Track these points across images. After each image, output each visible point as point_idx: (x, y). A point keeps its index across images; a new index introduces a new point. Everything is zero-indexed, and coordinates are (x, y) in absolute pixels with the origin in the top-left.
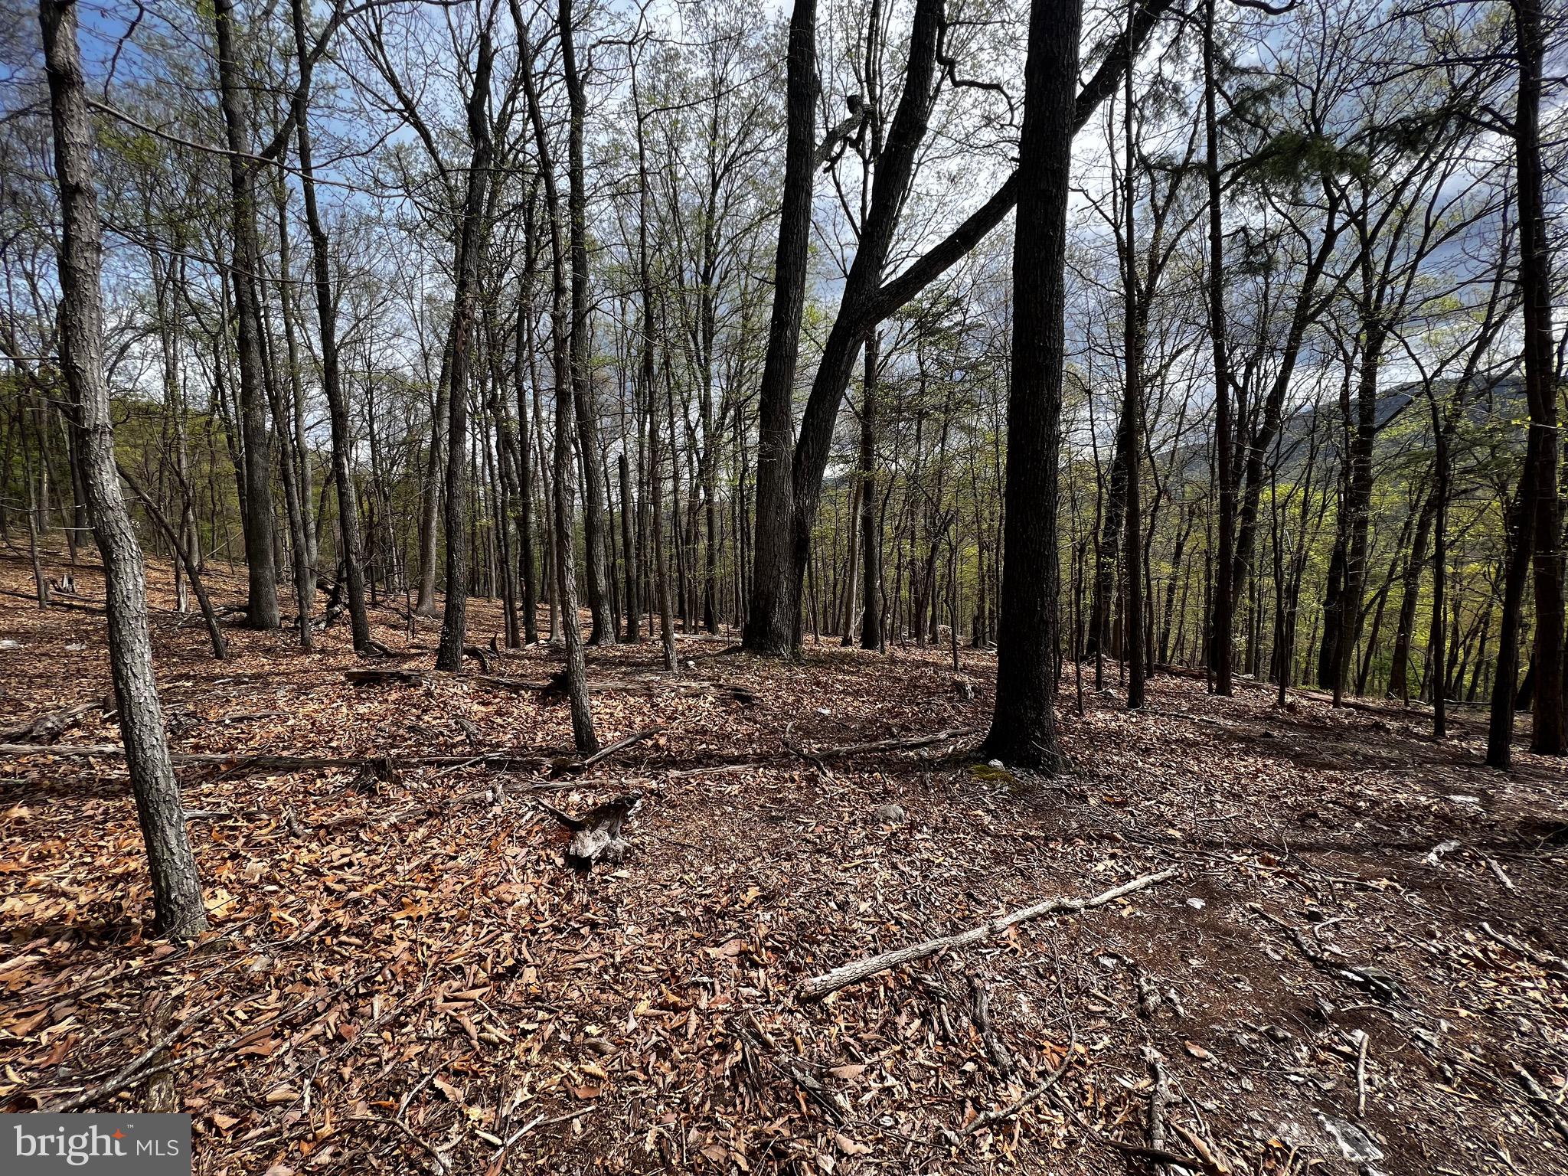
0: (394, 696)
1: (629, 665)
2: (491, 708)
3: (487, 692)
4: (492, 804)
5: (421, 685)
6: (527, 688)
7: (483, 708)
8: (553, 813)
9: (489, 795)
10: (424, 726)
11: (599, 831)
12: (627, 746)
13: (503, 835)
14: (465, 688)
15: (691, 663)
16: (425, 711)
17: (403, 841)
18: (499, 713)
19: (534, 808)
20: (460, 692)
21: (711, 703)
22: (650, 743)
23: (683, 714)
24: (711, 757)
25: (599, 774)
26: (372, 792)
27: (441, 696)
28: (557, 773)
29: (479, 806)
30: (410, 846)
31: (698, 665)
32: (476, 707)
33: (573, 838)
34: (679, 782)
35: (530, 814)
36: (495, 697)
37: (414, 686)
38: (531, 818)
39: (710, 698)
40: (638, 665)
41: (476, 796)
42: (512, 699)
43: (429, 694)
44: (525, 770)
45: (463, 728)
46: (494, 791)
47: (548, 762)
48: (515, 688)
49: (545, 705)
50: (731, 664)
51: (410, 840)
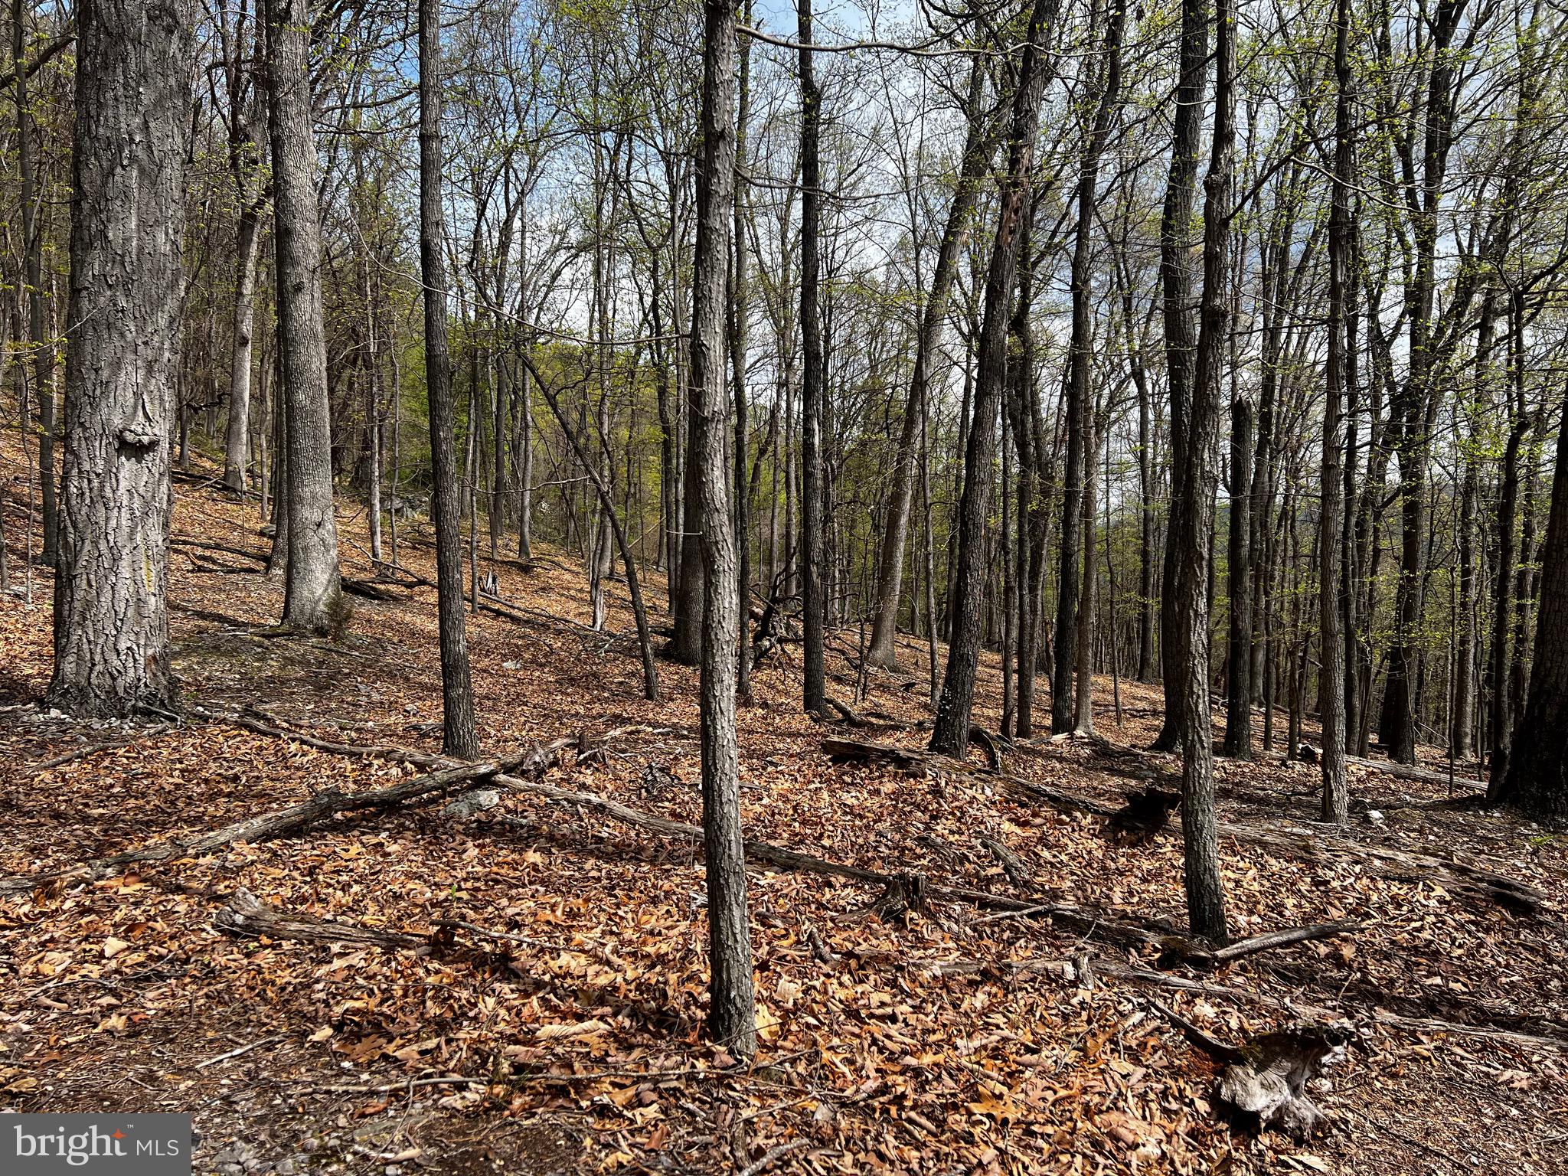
0: (888, 787)
1: (1241, 798)
2: (1030, 832)
3: (1022, 805)
4: (1074, 984)
5: (924, 776)
6: (1086, 809)
7: (1018, 830)
8: (1176, 1024)
9: (1069, 969)
10: (939, 840)
11: (1272, 1075)
12: (1281, 945)
13: (1101, 1039)
14: (988, 792)
15: (1375, 814)
16: (934, 817)
17: (956, 1006)
18: (1042, 840)
19: (1142, 1008)
20: (981, 798)
21: (1441, 901)
22: (1323, 950)
23: (1381, 909)
24: (1457, 1004)
25: (1240, 980)
26: (900, 923)
27: (955, 798)
28: (1168, 961)
29: (1053, 979)
30: (966, 1014)
31: (1390, 821)
32: (1007, 827)
33: (1223, 1073)
34: (1397, 1033)
35: (1139, 1016)
36: (1035, 815)
37: (915, 776)
38: (1141, 1023)
39: (1439, 891)
40: (1264, 801)
41: (1050, 966)
42: (1061, 823)
43: (937, 792)
44: (1116, 943)
45: (998, 857)
46: (1076, 964)
47: (1153, 939)
48: (1065, 805)
49: (1118, 843)
50: (1469, 830)
51: (965, 1006)
